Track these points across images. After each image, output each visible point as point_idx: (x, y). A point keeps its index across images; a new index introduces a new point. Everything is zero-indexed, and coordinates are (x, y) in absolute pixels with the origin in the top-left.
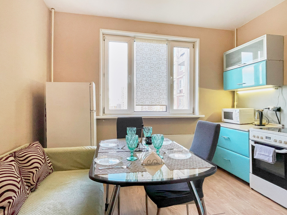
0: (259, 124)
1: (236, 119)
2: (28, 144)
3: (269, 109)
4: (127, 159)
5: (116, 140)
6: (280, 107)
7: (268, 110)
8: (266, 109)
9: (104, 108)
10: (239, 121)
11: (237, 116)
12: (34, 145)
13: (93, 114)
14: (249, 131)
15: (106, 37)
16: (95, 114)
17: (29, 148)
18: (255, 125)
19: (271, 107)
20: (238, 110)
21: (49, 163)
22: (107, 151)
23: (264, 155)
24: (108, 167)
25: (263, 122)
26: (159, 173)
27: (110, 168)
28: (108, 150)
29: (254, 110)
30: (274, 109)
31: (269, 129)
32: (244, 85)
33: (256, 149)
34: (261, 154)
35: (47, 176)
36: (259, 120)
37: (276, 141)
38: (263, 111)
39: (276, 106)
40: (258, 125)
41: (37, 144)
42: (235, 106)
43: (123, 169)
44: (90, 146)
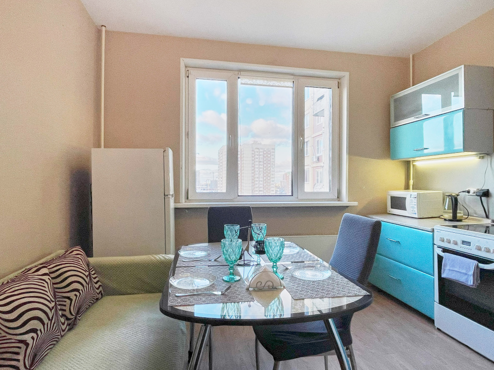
0: (452, 219)
1: (412, 209)
2: (63, 251)
3: (468, 192)
4: (223, 279)
5: (206, 244)
6: (488, 190)
7: (467, 194)
8: (463, 192)
9: (188, 189)
10: (416, 212)
11: (414, 203)
12: (74, 253)
13: (169, 201)
14: (433, 231)
15: (191, 71)
16: (172, 201)
17: (65, 258)
18: (445, 220)
19: (473, 190)
20: (414, 193)
21: (96, 283)
22: (191, 264)
23: (459, 272)
24: (190, 293)
25: (458, 215)
26: (277, 303)
27: (194, 295)
28: (193, 263)
29: (443, 194)
30: (477, 192)
31: (468, 227)
32: (426, 151)
33: (445, 261)
34: (454, 271)
35: (93, 304)
36: (451, 211)
37: (479, 249)
38: (458, 195)
39: (480, 188)
40: (450, 220)
41: (78, 251)
42: (411, 187)
43: (215, 297)
44: (163, 255)
